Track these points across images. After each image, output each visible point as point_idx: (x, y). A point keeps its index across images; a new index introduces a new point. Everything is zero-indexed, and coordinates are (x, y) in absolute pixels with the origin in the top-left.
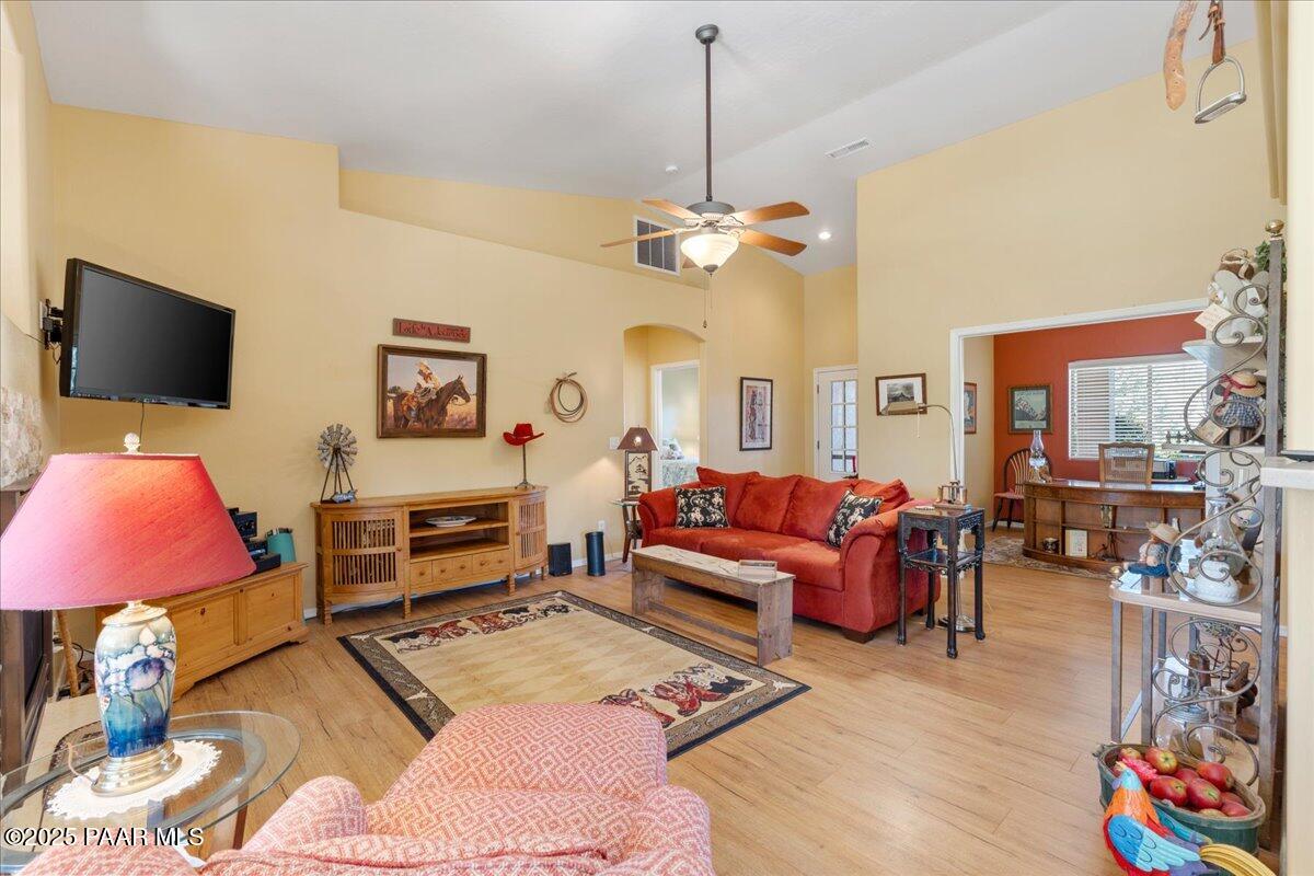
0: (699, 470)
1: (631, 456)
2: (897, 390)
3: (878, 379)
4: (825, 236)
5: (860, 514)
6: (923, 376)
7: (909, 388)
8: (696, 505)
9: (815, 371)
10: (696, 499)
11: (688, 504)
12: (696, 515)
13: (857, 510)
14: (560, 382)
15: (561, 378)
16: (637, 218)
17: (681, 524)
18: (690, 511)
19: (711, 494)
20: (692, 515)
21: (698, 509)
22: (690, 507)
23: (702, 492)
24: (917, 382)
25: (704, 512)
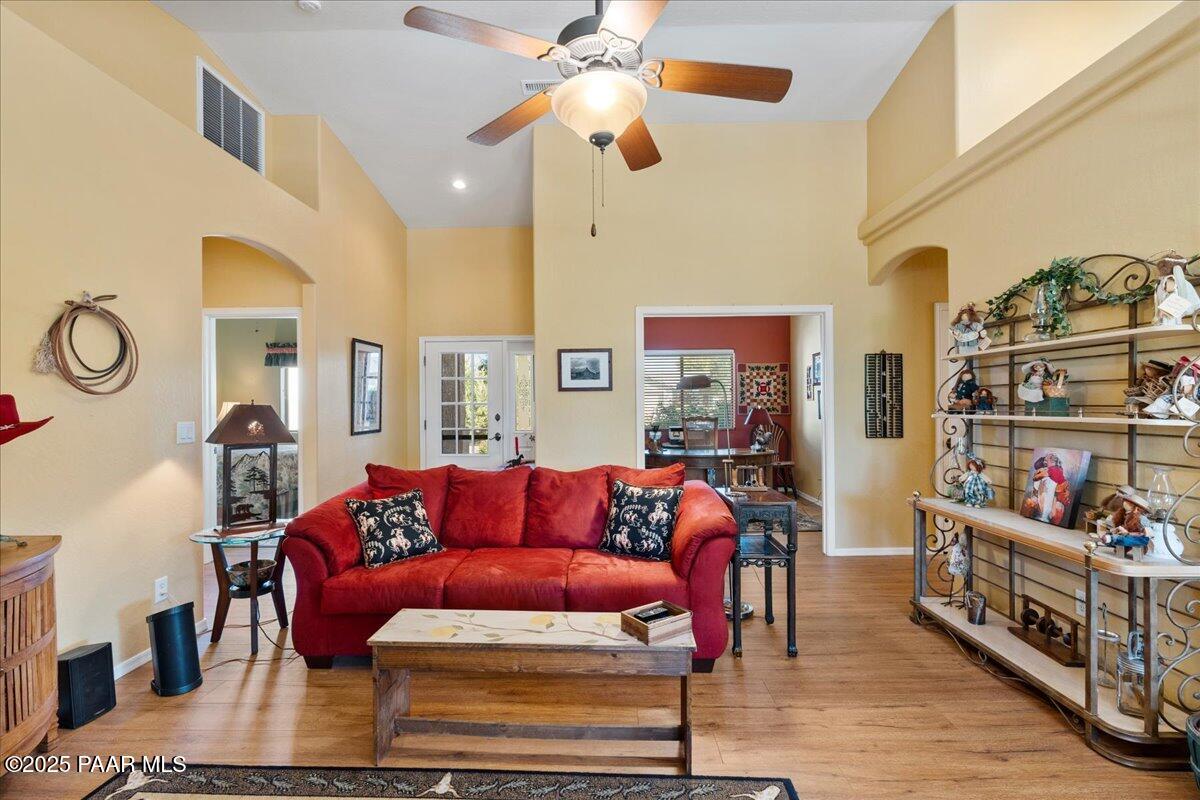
0: (369, 468)
1: (236, 454)
2: (581, 364)
3: (560, 352)
4: (459, 184)
5: (664, 510)
6: (609, 351)
7: (595, 364)
8: (395, 525)
9: (422, 340)
10: (392, 515)
11: (381, 525)
12: (399, 541)
13: (659, 505)
14: (76, 309)
15: (78, 300)
16: (201, 64)
17: (376, 559)
18: (388, 536)
19: (409, 502)
20: (393, 541)
21: (399, 531)
22: (387, 529)
23: (397, 503)
24: (603, 358)
25: (410, 534)
